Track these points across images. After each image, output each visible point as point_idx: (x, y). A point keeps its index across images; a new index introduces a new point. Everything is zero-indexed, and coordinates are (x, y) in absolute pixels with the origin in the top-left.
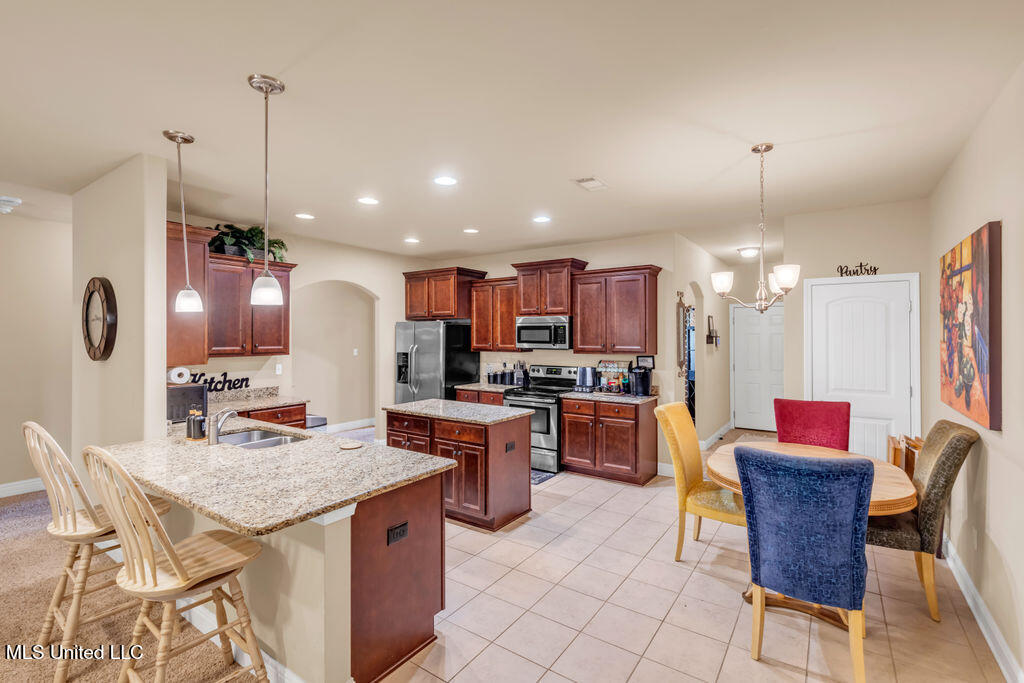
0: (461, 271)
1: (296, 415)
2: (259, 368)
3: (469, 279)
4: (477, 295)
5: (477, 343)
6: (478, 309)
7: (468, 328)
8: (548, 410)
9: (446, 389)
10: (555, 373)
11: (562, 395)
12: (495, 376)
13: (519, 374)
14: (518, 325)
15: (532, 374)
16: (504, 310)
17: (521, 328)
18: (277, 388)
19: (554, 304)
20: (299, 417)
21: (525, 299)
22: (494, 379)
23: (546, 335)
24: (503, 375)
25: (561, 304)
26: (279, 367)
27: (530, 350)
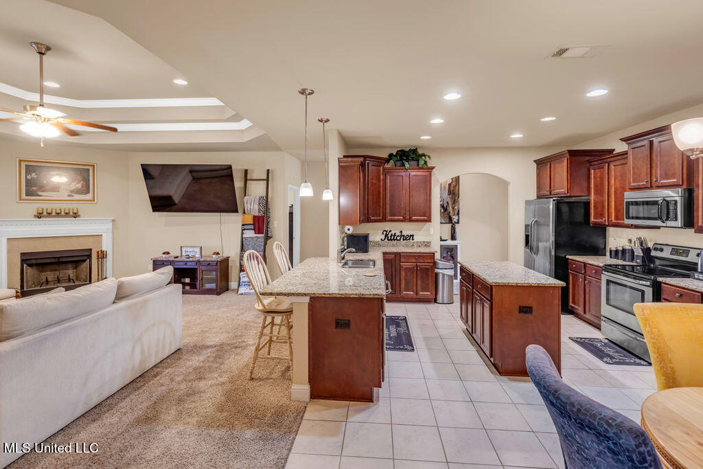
0: (572, 153)
1: (427, 259)
2: (420, 230)
3: (588, 158)
4: (594, 172)
5: (595, 218)
6: (596, 186)
7: (587, 204)
8: (643, 292)
9: (557, 257)
10: (680, 254)
11: (660, 279)
12: (617, 251)
13: (639, 252)
14: (625, 200)
15: (653, 253)
16: (618, 185)
17: (628, 204)
18: (430, 242)
19: (667, 176)
20: (430, 261)
21: (634, 173)
22: (615, 254)
23: (654, 211)
24: (624, 251)
25: (673, 176)
26: (432, 229)
27: (659, 227)
